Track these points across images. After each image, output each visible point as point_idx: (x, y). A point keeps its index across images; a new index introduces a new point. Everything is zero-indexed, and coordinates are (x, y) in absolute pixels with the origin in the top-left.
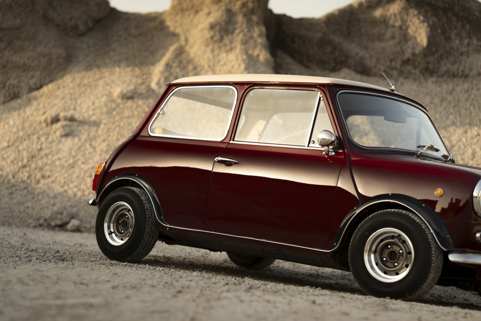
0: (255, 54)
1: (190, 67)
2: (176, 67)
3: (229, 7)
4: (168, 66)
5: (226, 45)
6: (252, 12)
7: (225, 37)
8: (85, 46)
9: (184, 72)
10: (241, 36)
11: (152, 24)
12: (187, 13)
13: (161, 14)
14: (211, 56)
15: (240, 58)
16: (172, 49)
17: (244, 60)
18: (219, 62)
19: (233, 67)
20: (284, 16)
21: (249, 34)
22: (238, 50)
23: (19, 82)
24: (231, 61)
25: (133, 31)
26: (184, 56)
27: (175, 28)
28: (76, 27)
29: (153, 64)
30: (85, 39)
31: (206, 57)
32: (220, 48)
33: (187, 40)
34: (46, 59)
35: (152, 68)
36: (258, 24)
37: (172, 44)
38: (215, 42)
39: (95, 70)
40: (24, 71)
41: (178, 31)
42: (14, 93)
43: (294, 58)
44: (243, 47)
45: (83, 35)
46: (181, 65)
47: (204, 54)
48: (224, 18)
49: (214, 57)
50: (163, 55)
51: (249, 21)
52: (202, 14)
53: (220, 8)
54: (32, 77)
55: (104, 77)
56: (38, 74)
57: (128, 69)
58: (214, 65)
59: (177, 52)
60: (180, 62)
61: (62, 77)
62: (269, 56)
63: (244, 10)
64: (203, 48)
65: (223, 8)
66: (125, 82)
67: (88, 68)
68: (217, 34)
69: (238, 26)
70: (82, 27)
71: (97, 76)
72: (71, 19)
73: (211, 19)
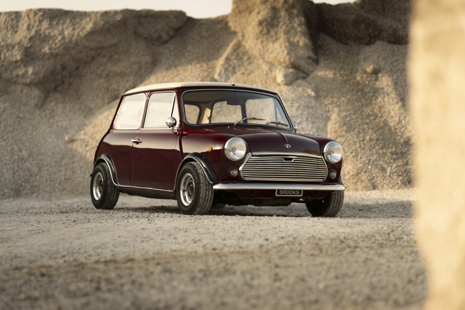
0: (296, 41)
1: (245, 58)
2: (234, 59)
3: (274, 5)
4: (228, 59)
5: (272, 36)
6: (293, 6)
7: (271, 30)
8: (167, 51)
9: (240, 63)
10: (284, 27)
11: (219, 26)
12: (243, 14)
13: (226, 16)
14: (261, 47)
15: (283, 46)
16: (232, 44)
17: (286, 47)
18: (267, 51)
19: (278, 53)
20: (324, 4)
21: (291, 25)
22: (282, 40)
23: (118, 86)
24: (277, 49)
25: (205, 33)
26: (241, 49)
27: (236, 27)
28: (160, 37)
29: (217, 59)
30: (168, 45)
31: (257, 48)
32: (267, 39)
33: (243, 36)
34: (137, 65)
35: (216, 62)
36: (298, 16)
37: (231, 41)
38: (264, 35)
39: (173, 69)
40: (122, 77)
41: (238, 29)
42: (115, 95)
43: (334, 38)
44: (286, 36)
45: (166, 42)
46: (238, 57)
47: (256, 46)
48: (270, 15)
49: (263, 47)
50: (225, 50)
51: (290, 15)
52: (254, 13)
53: (266, 7)
54: (128, 81)
55: (180, 74)
56: (131, 78)
57: (198, 66)
58: (264, 54)
59: (236, 47)
60: (238, 55)
61: (149, 77)
62: (307, 41)
63: (286, 6)
64: (255, 41)
65: (269, 7)
66: (195, 76)
67: (168, 69)
68: (265, 28)
69: (281, 20)
70: (165, 37)
71: (174, 75)
72: (156, 31)
73: (260, 17)
